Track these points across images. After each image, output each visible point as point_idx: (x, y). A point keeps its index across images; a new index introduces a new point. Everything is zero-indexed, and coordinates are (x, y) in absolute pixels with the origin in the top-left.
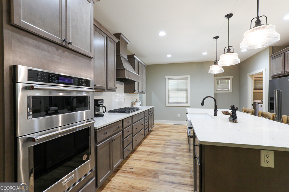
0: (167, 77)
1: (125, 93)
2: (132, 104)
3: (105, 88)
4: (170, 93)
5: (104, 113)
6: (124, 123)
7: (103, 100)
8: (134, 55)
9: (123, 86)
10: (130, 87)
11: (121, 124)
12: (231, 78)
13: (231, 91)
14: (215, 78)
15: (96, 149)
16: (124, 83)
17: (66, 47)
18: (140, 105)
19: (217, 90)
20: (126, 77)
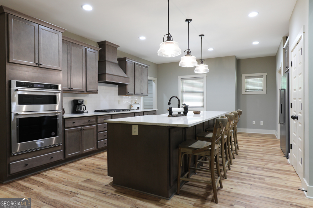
0: (180, 77)
1: (119, 95)
3: (84, 90)
4: (185, 95)
5: (84, 111)
6: (99, 119)
7: (83, 100)
8: (126, 58)
9: (116, 89)
10: (123, 90)
11: (94, 120)
12: (265, 74)
13: (265, 92)
14: (243, 76)
15: (64, 131)
16: (117, 86)
17: (39, 67)
18: (138, 108)
19: (246, 91)
20: (107, 80)
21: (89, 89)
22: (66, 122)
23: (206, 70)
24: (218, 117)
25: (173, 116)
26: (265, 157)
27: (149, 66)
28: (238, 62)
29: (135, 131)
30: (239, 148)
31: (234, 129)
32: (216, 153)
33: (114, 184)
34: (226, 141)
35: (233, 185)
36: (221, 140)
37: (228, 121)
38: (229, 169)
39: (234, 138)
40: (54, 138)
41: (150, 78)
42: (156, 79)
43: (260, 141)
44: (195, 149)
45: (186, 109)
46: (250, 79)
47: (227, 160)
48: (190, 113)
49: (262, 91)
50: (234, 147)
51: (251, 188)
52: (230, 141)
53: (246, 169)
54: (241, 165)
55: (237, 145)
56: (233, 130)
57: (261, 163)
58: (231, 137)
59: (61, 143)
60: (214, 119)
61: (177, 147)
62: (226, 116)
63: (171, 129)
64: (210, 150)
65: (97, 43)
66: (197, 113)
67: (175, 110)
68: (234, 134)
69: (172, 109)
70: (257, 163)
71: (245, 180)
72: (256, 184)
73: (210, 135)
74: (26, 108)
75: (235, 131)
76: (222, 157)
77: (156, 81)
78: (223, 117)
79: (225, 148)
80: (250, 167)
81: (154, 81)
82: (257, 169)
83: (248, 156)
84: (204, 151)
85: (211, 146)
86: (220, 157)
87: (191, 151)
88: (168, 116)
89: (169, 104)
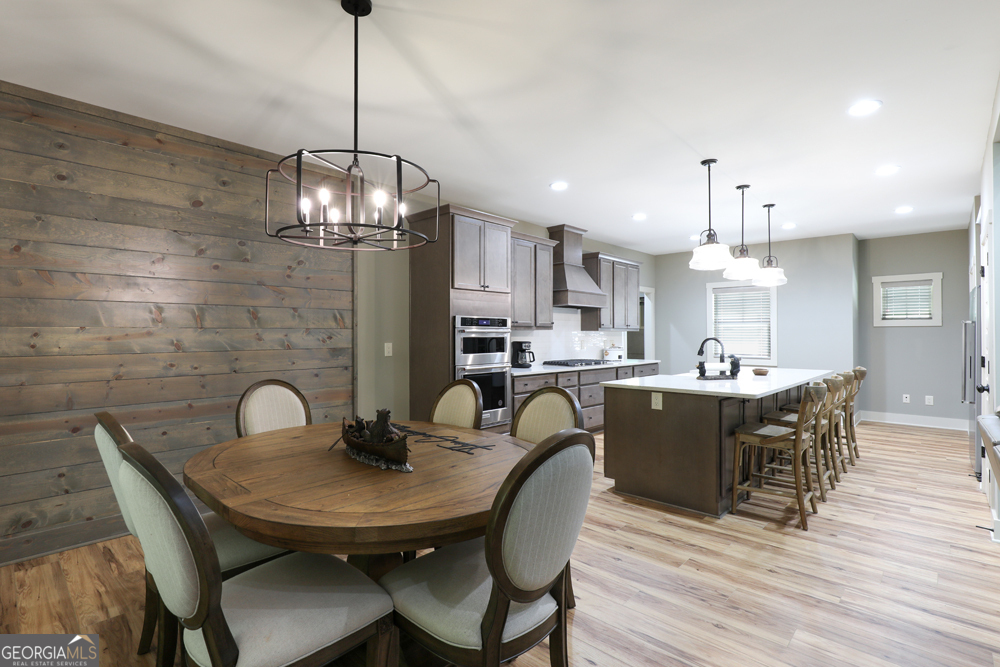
0: (710, 286)
1: (584, 328)
2: (604, 353)
3: (533, 324)
5: (531, 364)
6: (560, 380)
7: (531, 343)
8: (598, 253)
9: (577, 317)
10: (591, 318)
11: (554, 380)
12: (937, 277)
13: (937, 321)
14: (876, 281)
15: (513, 399)
16: (579, 310)
17: (484, 291)
18: (620, 357)
19: (884, 319)
20: (570, 304)
21: (539, 323)
22: (516, 383)
23: (781, 280)
24: (808, 384)
25: (707, 379)
26: (923, 475)
27: (641, 263)
28: (863, 248)
29: (657, 403)
30: (860, 454)
31: (845, 408)
32: (806, 446)
33: (616, 490)
34: (825, 430)
35: (838, 511)
36: (815, 427)
37: (829, 390)
38: (833, 488)
39: (845, 428)
40: (500, 410)
41: (642, 289)
42: (652, 290)
43: (920, 443)
44: (765, 437)
45: (735, 367)
46: (893, 289)
47: (828, 470)
48: (745, 373)
49: (931, 318)
50: (845, 451)
51: (875, 519)
52: (837, 436)
53: (870, 491)
54: (859, 483)
55: (853, 445)
56: (845, 411)
57: (909, 484)
58: (837, 425)
59: (509, 420)
60: (799, 388)
61: (732, 433)
62: (825, 381)
63: (722, 400)
64: (794, 440)
65: (549, 229)
66: (759, 373)
67: (713, 367)
68: (845, 421)
69: (706, 364)
70: (899, 483)
71: (867, 507)
72: (889, 514)
73: (793, 418)
74: (474, 359)
75: (848, 415)
76: (816, 463)
77: (653, 295)
78: (818, 384)
79: (824, 447)
80: (878, 489)
81: (648, 294)
82: (895, 494)
83: (878, 471)
84: (783, 441)
85: (795, 433)
86: (812, 463)
87: (757, 440)
88: (698, 378)
89: (701, 352)
